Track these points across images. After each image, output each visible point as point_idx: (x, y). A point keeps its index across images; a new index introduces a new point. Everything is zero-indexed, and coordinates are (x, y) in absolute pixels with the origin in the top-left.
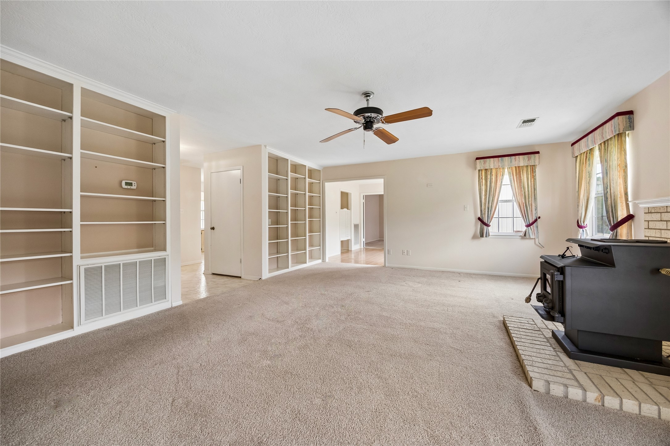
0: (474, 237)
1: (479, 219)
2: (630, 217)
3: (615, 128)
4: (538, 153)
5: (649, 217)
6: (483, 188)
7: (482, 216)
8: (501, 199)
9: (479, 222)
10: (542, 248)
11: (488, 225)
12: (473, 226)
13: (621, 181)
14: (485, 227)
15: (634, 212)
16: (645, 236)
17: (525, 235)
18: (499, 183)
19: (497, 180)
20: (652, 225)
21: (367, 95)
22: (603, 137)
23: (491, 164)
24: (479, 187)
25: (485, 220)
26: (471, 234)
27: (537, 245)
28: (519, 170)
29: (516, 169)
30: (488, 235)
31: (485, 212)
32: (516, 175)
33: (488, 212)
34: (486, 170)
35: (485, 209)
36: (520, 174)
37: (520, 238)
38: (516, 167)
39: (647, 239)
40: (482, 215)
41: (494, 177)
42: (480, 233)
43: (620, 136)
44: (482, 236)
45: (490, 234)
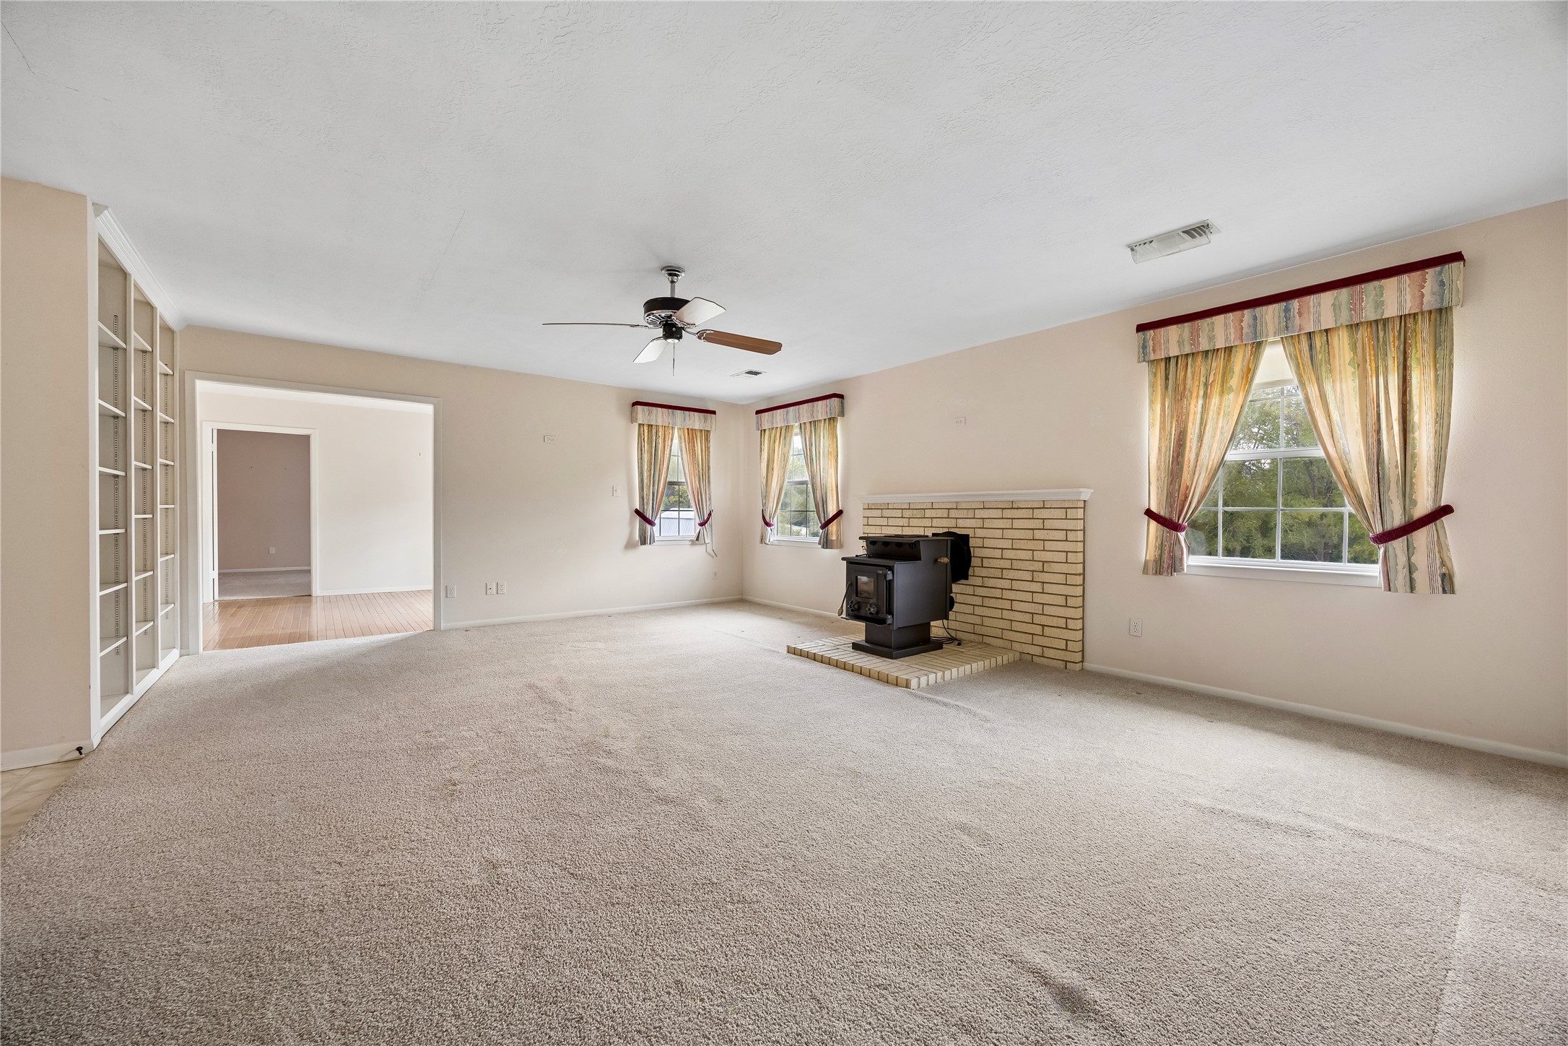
0: (630, 545)
1: (637, 512)
2: (840, 513)
3: (830, 410)
4: (714, 412)
5: (869, 513)
6: (646, 456)
7: (644, 508)
8: (671, 480)
9: (638, 519)
10: (713, 557)
11: (651, 523)
12: (626, 526)
13: (832, 471)
14: (649, 527)
15: (843, 507)
16: (864, 533)
17: (697, 539)
18: (667, 452)
19: (664, 447)
20: (871, 521)
21: (673, 272)
22: (813, 417)
23: (660, 417)
24: (640, 454)
25: (649, 515)
26: (623, 541)
27: (709, 554)
28: (691, 433)
29: (688, 433)
30: (652, 541)
31: (648, 500)
32: (689, 443)
33: (653, 500)
34: (650, 426)
35: (648, 495)
36: (694, 442)
37: (690, 543)
38: (688, 429)
39: (866, 535)
40: (643, 505)
41: (660, 440)
42: (640, 537)
43: (832, 420)
44: (643, 542)
45: (656, 539)
